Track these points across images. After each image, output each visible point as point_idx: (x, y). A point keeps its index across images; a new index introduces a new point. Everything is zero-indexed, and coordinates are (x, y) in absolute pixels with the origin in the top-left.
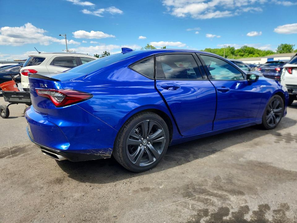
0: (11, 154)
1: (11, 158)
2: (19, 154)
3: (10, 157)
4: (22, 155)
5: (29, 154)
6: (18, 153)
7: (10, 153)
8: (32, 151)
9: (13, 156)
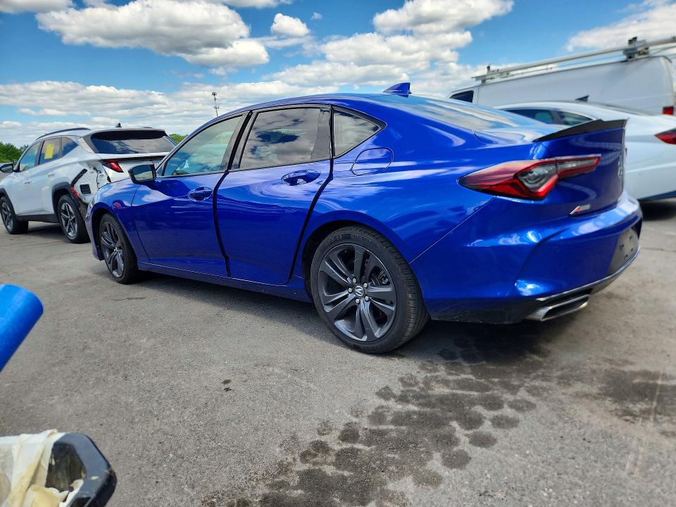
0: (656, 385)
1: (662, 372)
2: (635, 374)
3: (665, 377)
4: (627, 368)
5: (610, 360)
6: (637, 381)
7: (658, 393)
8: (595, 367)
9: (655, 376)
